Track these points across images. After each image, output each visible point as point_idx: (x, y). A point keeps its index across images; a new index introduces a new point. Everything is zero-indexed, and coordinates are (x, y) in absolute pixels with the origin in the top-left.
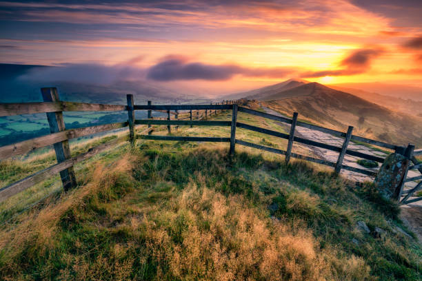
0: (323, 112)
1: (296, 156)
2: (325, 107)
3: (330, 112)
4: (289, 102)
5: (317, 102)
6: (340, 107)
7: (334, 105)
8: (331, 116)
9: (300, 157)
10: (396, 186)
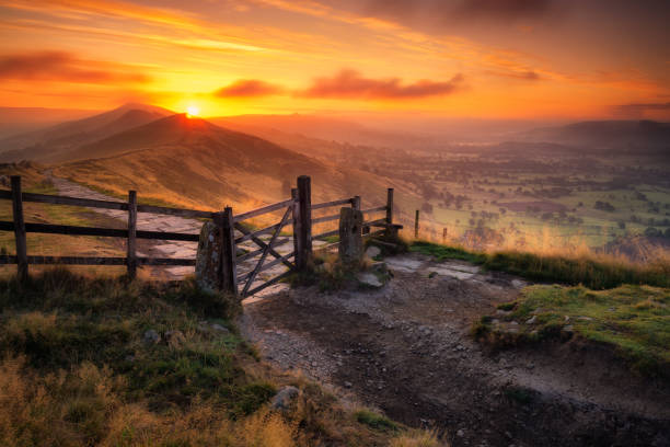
0: (216, 179)
1: (40, 260)
2: (218, 168)
3: (230, 177)
4: (132, 161)
5: (201, 160)
6: (246, 164)
7: (237, 164)
8: (234, 186)
9: (50, 260)
10: (216, 269)
